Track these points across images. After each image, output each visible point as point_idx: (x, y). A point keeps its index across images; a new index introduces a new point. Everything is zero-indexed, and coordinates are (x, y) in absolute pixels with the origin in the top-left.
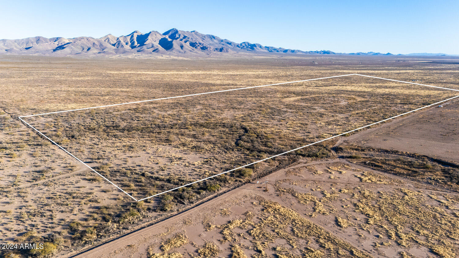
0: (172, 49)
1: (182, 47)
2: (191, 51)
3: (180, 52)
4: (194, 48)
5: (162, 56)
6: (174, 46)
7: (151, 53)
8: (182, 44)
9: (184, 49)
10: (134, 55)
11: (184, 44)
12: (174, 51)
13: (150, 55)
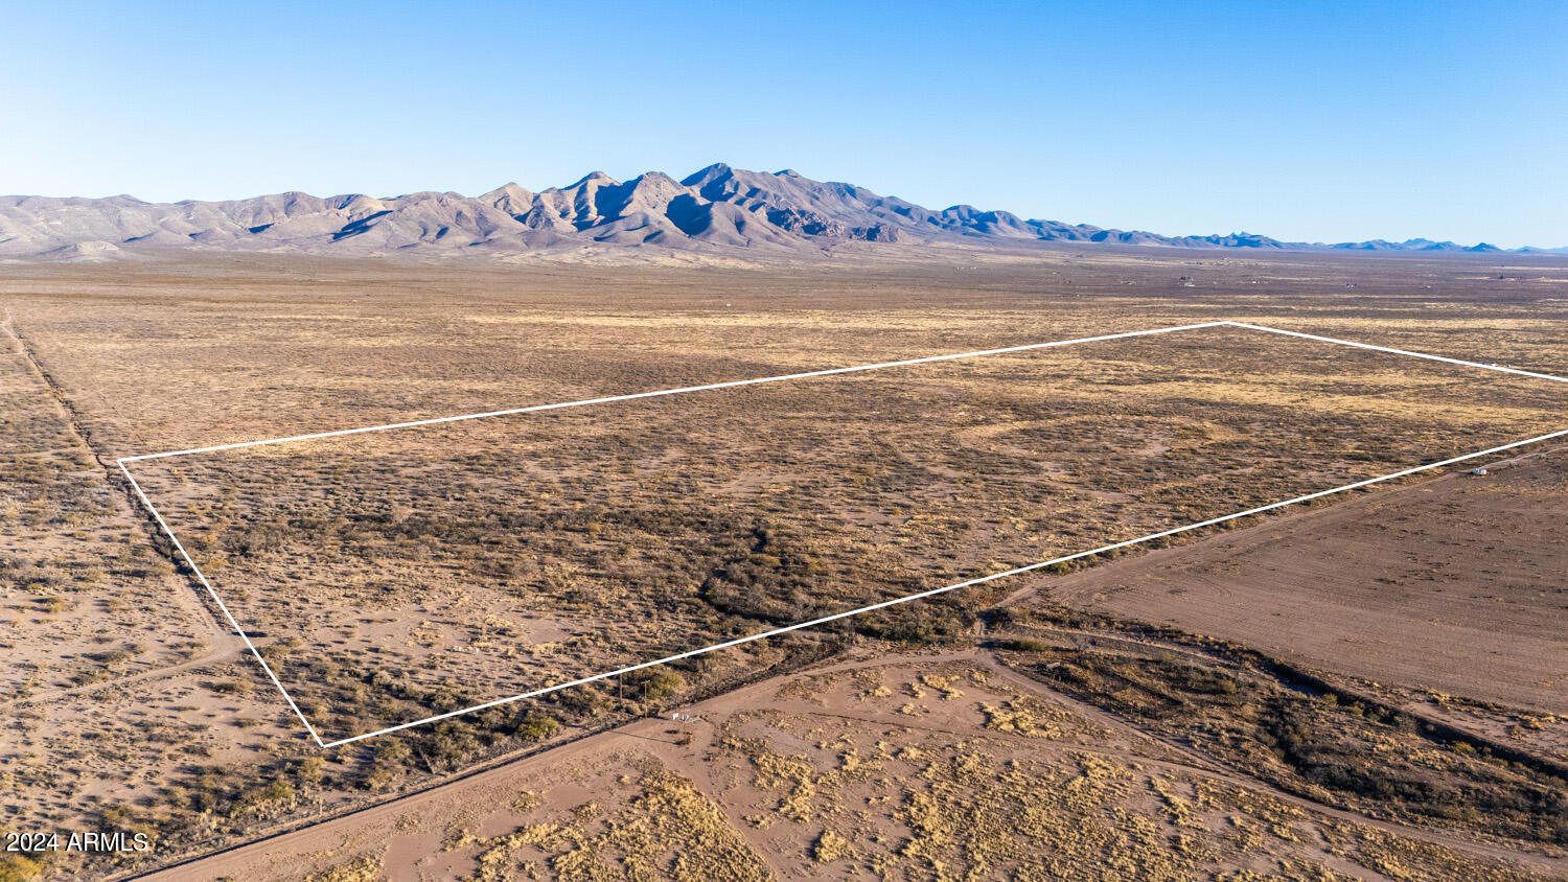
0: (709, 234)
1: (740, 225)
2: (768, 238)
3: (732, 242)
4: (781, 230)
5: (672, 256)
6: (715, 223)
7: (637, 246)
8: (741, 216)
9: (746, 231)
10: (584, 254)
11: (747, 215)
12: (713, 239)
13: (633, 252)
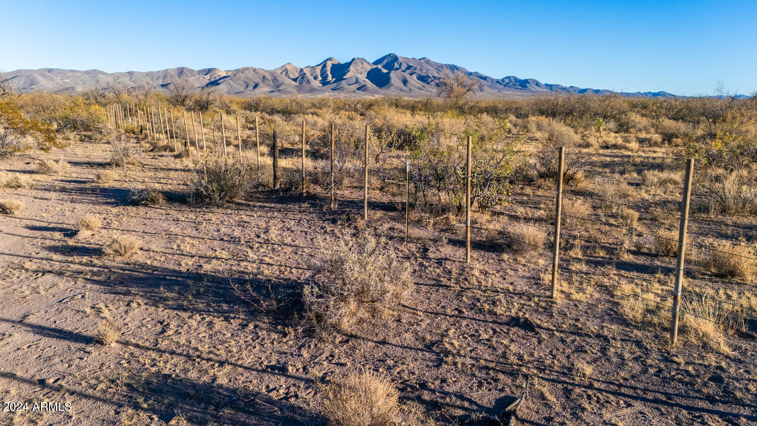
0: (389, 86)
1: (405, 82)
2: (420, 89)
3: (401, 90)
4: (425, 84)
5: (373, 96)
6: (392, 81)
7: (354, 92)
8: (405, 78)
9: (408, 85)
10: (328, 95)
11: (408, 77)
12: (392, 89)
13: (353, 94)
